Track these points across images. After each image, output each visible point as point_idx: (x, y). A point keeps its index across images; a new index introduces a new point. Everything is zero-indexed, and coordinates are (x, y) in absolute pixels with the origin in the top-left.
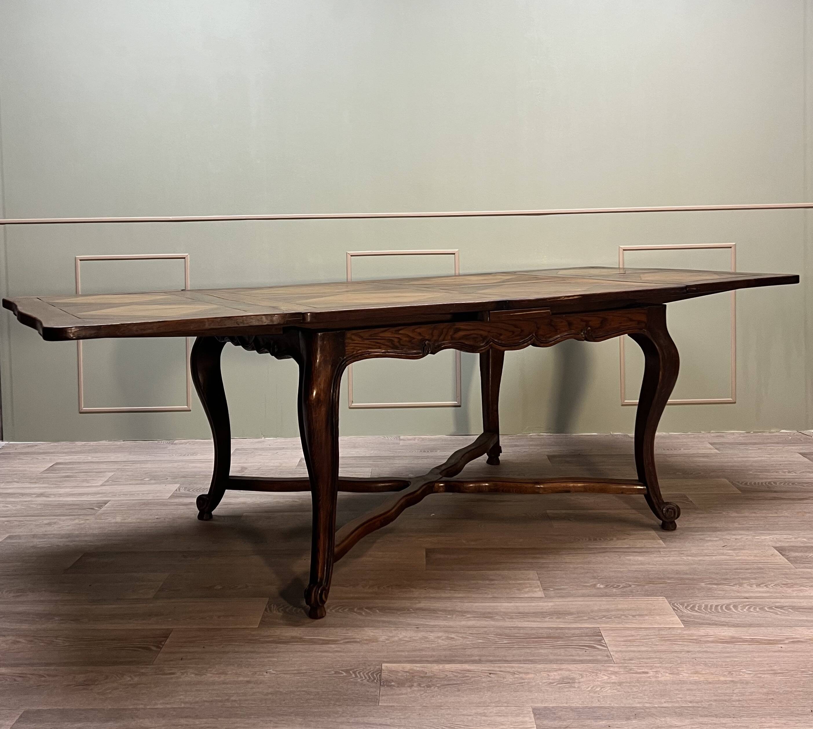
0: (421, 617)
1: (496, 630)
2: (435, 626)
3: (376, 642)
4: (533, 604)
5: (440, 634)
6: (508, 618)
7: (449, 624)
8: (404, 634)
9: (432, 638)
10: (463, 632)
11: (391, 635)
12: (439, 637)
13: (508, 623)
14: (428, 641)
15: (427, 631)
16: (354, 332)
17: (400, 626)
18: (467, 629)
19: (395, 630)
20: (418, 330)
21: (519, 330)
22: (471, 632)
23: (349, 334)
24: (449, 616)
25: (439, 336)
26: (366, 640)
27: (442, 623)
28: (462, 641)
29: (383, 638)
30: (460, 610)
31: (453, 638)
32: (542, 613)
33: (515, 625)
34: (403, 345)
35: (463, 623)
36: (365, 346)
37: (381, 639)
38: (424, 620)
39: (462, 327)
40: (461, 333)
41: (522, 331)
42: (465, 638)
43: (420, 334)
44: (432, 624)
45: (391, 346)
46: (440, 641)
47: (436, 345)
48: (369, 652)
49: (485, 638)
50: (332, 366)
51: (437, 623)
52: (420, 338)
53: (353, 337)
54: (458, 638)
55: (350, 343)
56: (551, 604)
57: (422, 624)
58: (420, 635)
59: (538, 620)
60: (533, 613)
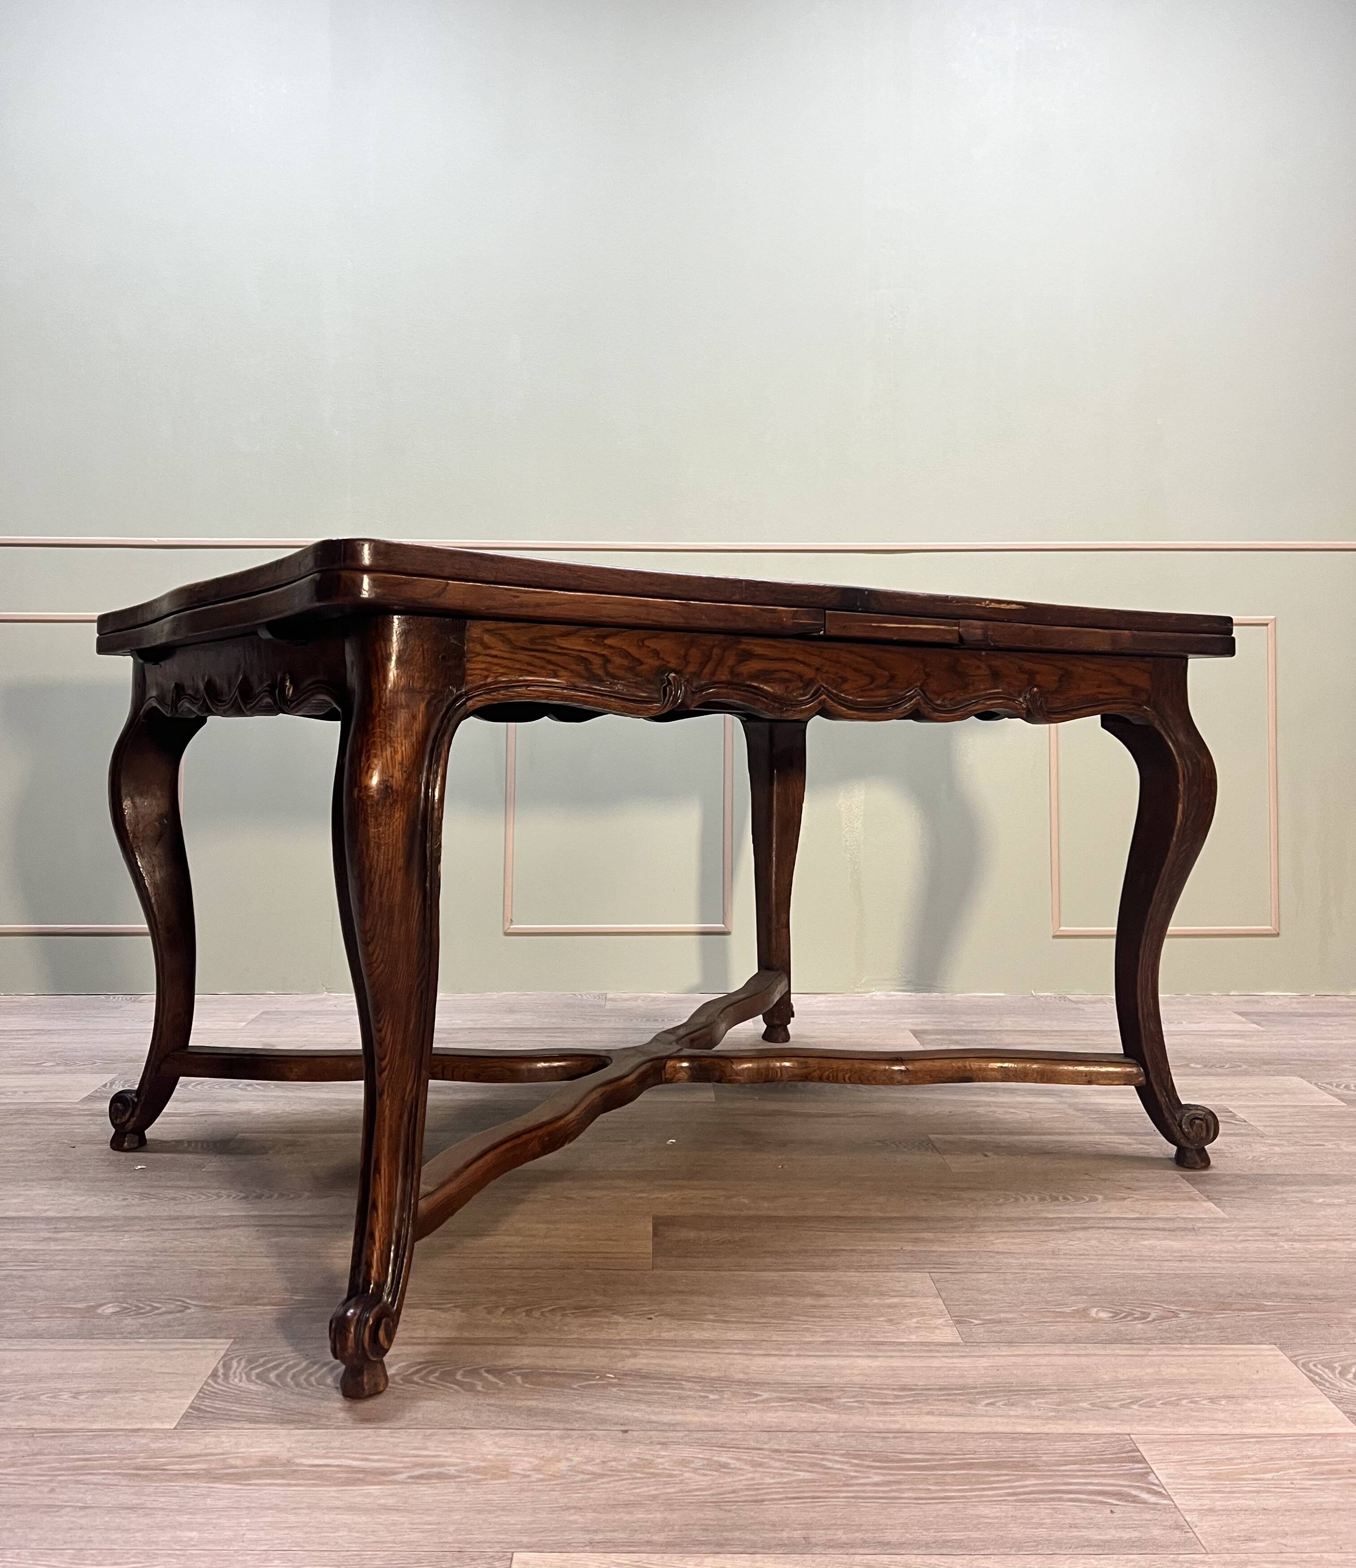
0: (635, 1397)
1: (843, 1440)
2: (674, 1425)
3: (502, 1477)
4: (936, 1363)
5: (687, 1452)
6: (873, 1403)
7: (715, 1419)
8: (587, 1452)
9: (666, 1465)
10: (752, 1444)
11: (549, 1453)
12: (684, 1463)
13: (875, 1420)
14: (654, 1475)
15: (652, 1443)
16: (490, 624)
17: (577, 1426)
18: (764, 1436)
19: (562, 1438)
20: (651, 643)
21: (886, 673)
22: (777, 1447)
23: (475, 629)
24: (712, 1397)
25: (703, 665)
26: (476, 1470)
27: (695, 1417)
28: (749, 1476)
29: (523, 1465)
30: (741, 1376)
31: (725, 1466)
32: (963, 1387)
33: (897, 1426)
34: (614, 677)
35: (753, 1417)
36: (518, 666)
37: (518, 1469)
38: (643, 1407)
39: (758, 650)
40: (755, 665)
41: (892, 678)
42: (761, 1465)
43: (656, 653)
44: (667, 1418)
45: (584, 673)
46: (687, 1475)
47: (695, 684)
48: (479, 1512)
49: (816, 1465)
50: (428, 705)
51: (679, 1418)
52: (657, 663)
53: (486, 638)
54: (738, 1464)
55: (479, 654)
56: (984, 1362)
57: (637, 1421)
58: (634, 1453)
59: (958, 1409)
60: (940, 1389)
